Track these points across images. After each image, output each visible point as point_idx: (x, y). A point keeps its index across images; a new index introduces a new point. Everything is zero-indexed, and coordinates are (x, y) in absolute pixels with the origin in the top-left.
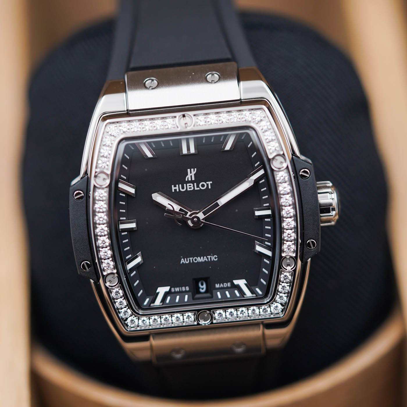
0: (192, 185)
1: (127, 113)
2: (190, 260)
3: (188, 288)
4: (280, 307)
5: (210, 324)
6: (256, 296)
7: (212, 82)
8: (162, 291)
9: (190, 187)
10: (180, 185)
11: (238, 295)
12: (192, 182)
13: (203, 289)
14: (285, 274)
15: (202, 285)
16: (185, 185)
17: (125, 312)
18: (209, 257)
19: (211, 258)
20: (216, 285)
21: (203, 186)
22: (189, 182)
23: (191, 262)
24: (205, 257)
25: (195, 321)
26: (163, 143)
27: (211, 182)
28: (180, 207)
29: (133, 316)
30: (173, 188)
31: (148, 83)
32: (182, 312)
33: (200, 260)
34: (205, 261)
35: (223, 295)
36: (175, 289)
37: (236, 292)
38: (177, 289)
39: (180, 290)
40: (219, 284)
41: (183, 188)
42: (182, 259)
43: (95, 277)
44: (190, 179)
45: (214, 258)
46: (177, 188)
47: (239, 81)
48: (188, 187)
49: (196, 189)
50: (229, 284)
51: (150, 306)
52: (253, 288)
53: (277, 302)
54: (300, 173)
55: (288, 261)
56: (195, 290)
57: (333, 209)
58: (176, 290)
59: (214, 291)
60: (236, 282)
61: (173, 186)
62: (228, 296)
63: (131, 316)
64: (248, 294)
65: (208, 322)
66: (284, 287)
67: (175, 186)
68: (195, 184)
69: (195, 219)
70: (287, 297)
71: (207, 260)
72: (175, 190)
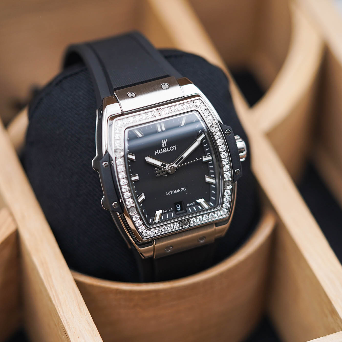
0: (165, 149)
1: (122, 114)
2: (171, 192)
3: (172, 209)
4: (226, 211)
5: (189, 227)
6: (211, 207)
8: (158, 213)
9: (165, 150)
10: (159, 150)
11: (200, 208)
12: (165, 147)
13: (179, 209)
14: (227, 191)
15: (178, 206)
16: (162, 150)
17: (142, 228)
18: (181, 189)
19: (182, 190)
20: (187, 204)
21: (172, 149)
22: (164, 148)
23: (172, 193)
24: (179, 190)
25: (180, 227)
26: (142, 128)
27: (176, 146)
28: (162, 163)
29: (146, 230)
30: (156, 153)
31: (129, 95)
32: (173, 223)
33: (176, 191)
34: (179, 192)
35: (193, 210)
36: (165, 211)
37: (199, 206)
38: (166, 211)
39: (167, 211)
40: (188, 204)
41: (161, 152)
42: (166, 193)
43: (121, 211)
44: (164, 146)
45: (184, 189)
46: (158, 152)
48: (164, 151)
49: (168, 151)
50: (194, 203)
51: (153, 223)
52: (208, 202)
53: (223, 208)
54: (226, 132)
55: (228, 183)
56: (175, 210)
58: (166, 212)
59: (187, 208)
60: (198, 201)
61: (155, 151)
62: (195, 210)
63: (145, 230)
64: (206, 206)
65: (188, 226)
66: (227, 199)
67: (156, 151)
68: (167, 148)
69: (172, 168)
70: (229, 204)
71: (180, 191)
72: (157, 153)
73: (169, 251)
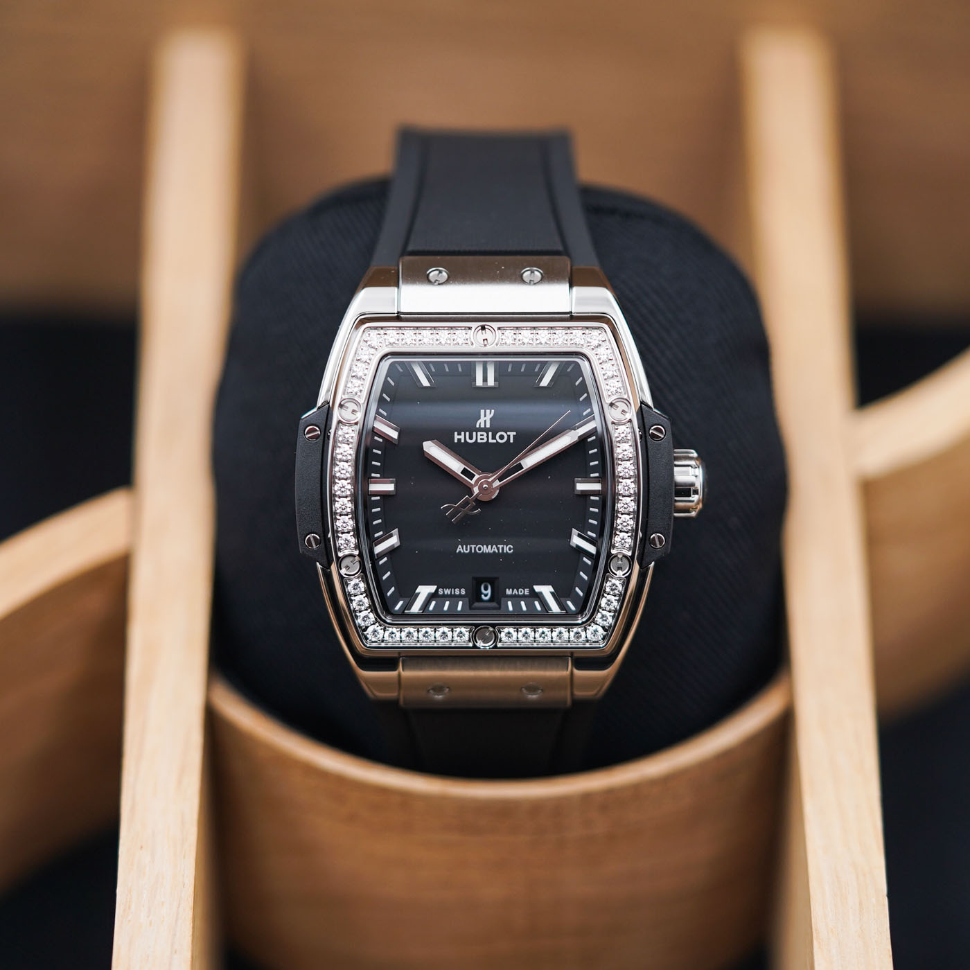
0: (485, 434)
1: (398, 316)
2: (471, 548)
3: (463, 592)
4: (601, 632)
5: (493, 648)
6: (567, 612)
7: (531, 283)
8: (424, 591)
9: (482, 437)
10: (467, 433)
11: (539, 608)
13: (486, 595)
14: (613, 581)
16: (474, 433)
17: (365, 617)
18: (500, 546)
19: (503, 548)
20: (507, 590)
21: (502, 437)
22: (480, 430)
23: (473, 551)
24: (494, 546)
25: (469, 641)
26: (448, 366)
27: (515, 433)
29: (377, 624)
30: (456, 437)
31: (433, 274)
32: (452, 626)
33: (487, 549)
34: (494, 552)
35: (517, 606)
36: (443, 591)
37: (537, 603)
38: (447, 591)
39: (451, 592)
40: (511, 590)
41: (471, 438)
42: (460, 546)
43: (325, 560)
44: (482, 426)
45: (508, 549)
46: (462, 437)
47: (571, 286)
48: (479, 437)
49: (491, 441)
50: (527, 592)
51: (403, 612)
52: (562, 600)
53: (597, 624)
54: (651, 432)
55: (620, 562)
56: (475, 596)
57: (696, 492)
58: (446, 593)
59: (503, 600)
60: (537, 588)
61: (456, 433)
62: (524, 608)
63: (374, 624)
64: (555, 608)
65: (489, 645)
66: (609, 602)
67: (459, 434)
68: (490, 434)
69: (484, 486)
70: (613, 617)
71: (497, 551)
72: (459, 440)
73: (441, 696)
